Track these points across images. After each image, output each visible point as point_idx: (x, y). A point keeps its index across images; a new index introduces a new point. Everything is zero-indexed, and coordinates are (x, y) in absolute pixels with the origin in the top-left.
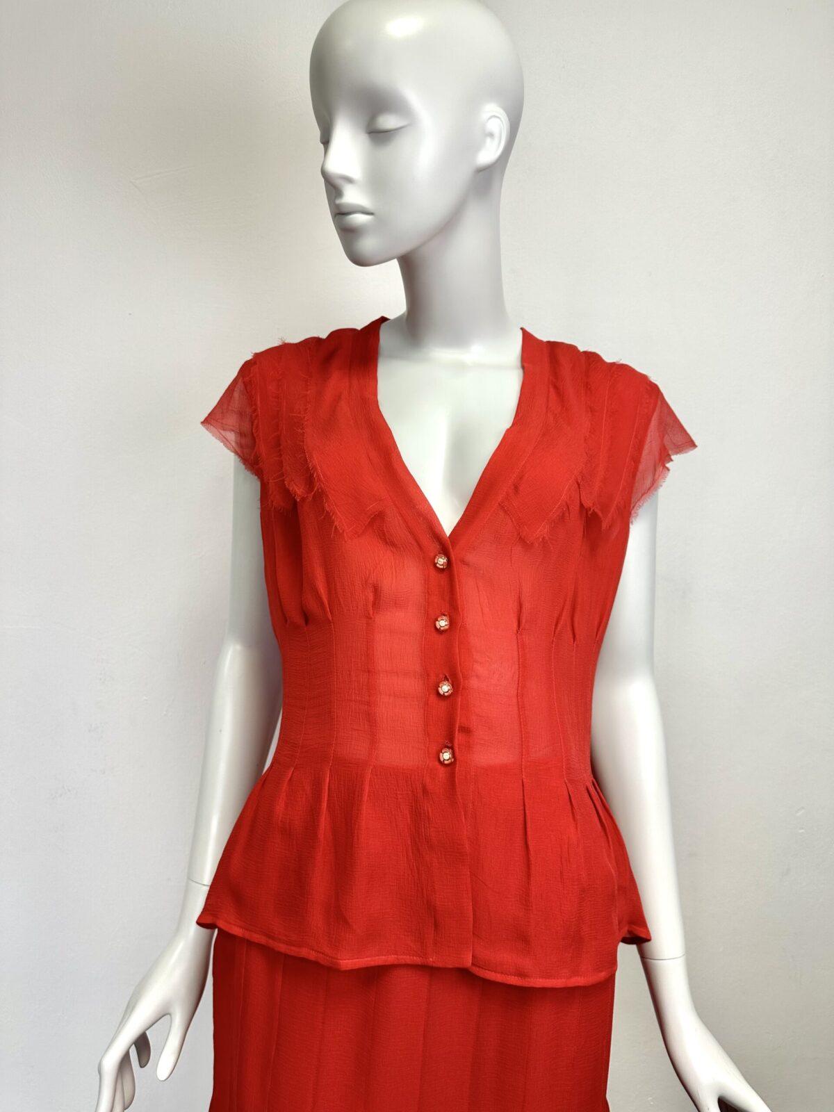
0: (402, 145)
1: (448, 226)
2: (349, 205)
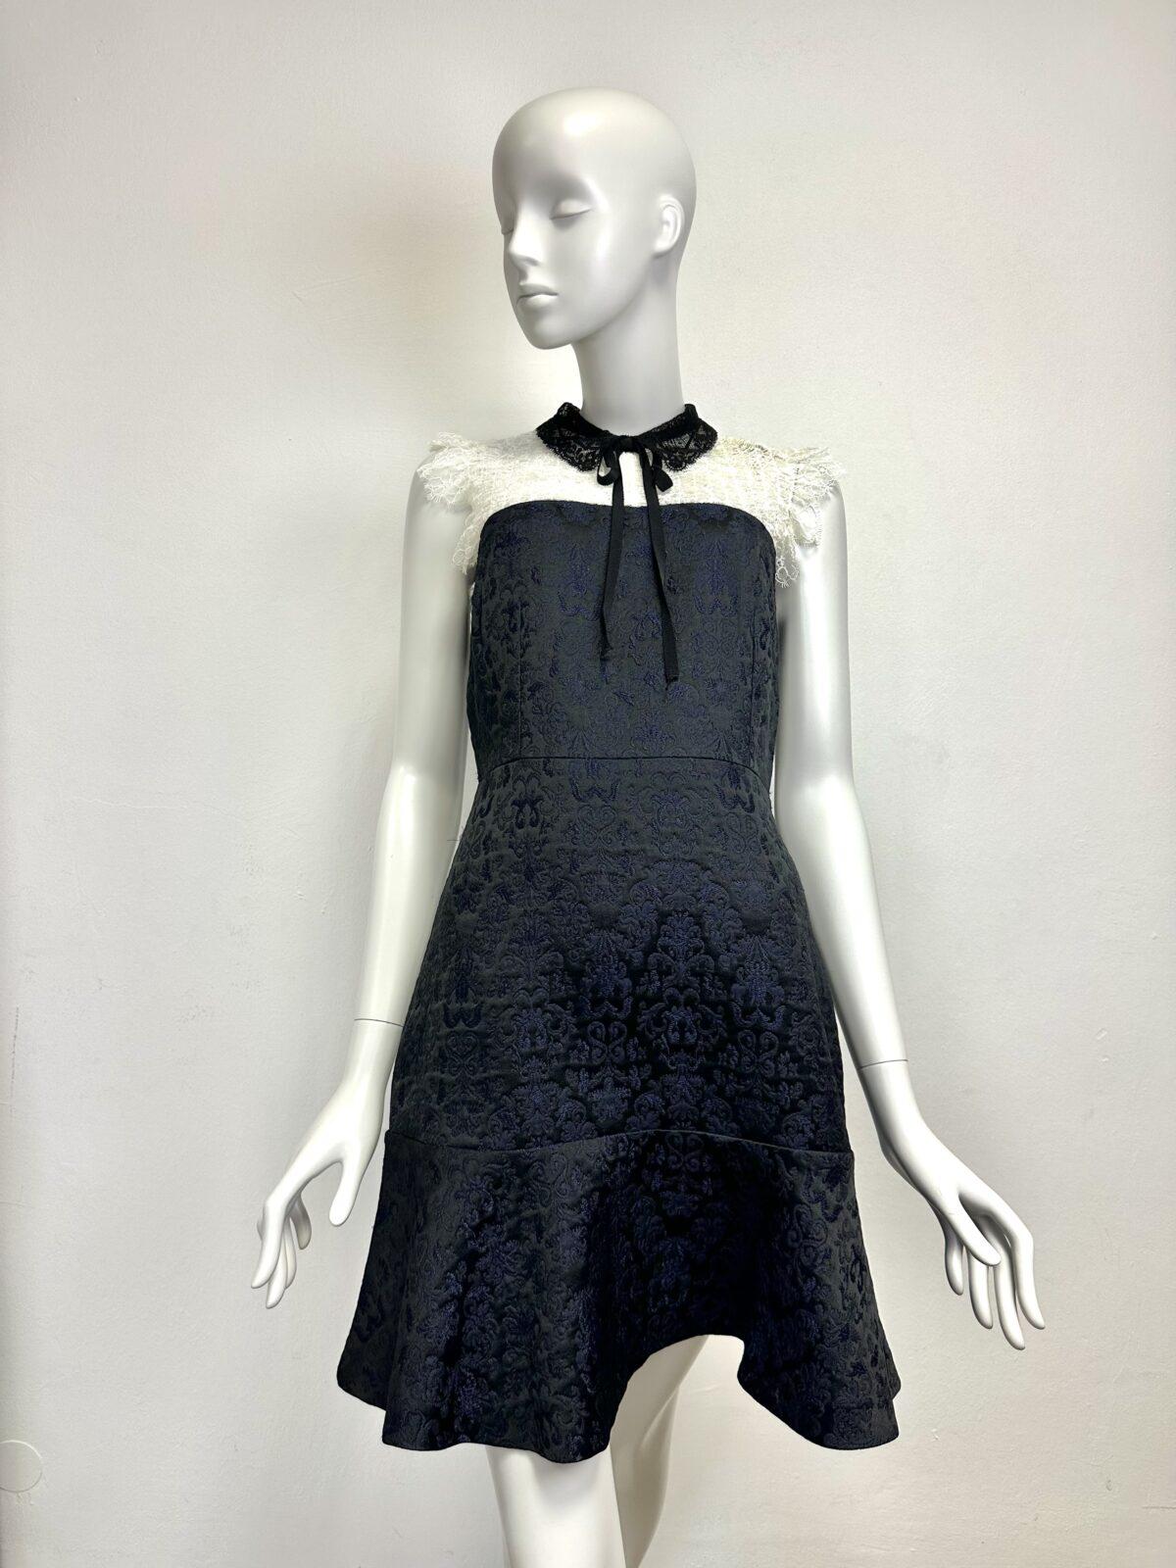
0: (581, 229)
1: (624, 311)
2: (530, 287)
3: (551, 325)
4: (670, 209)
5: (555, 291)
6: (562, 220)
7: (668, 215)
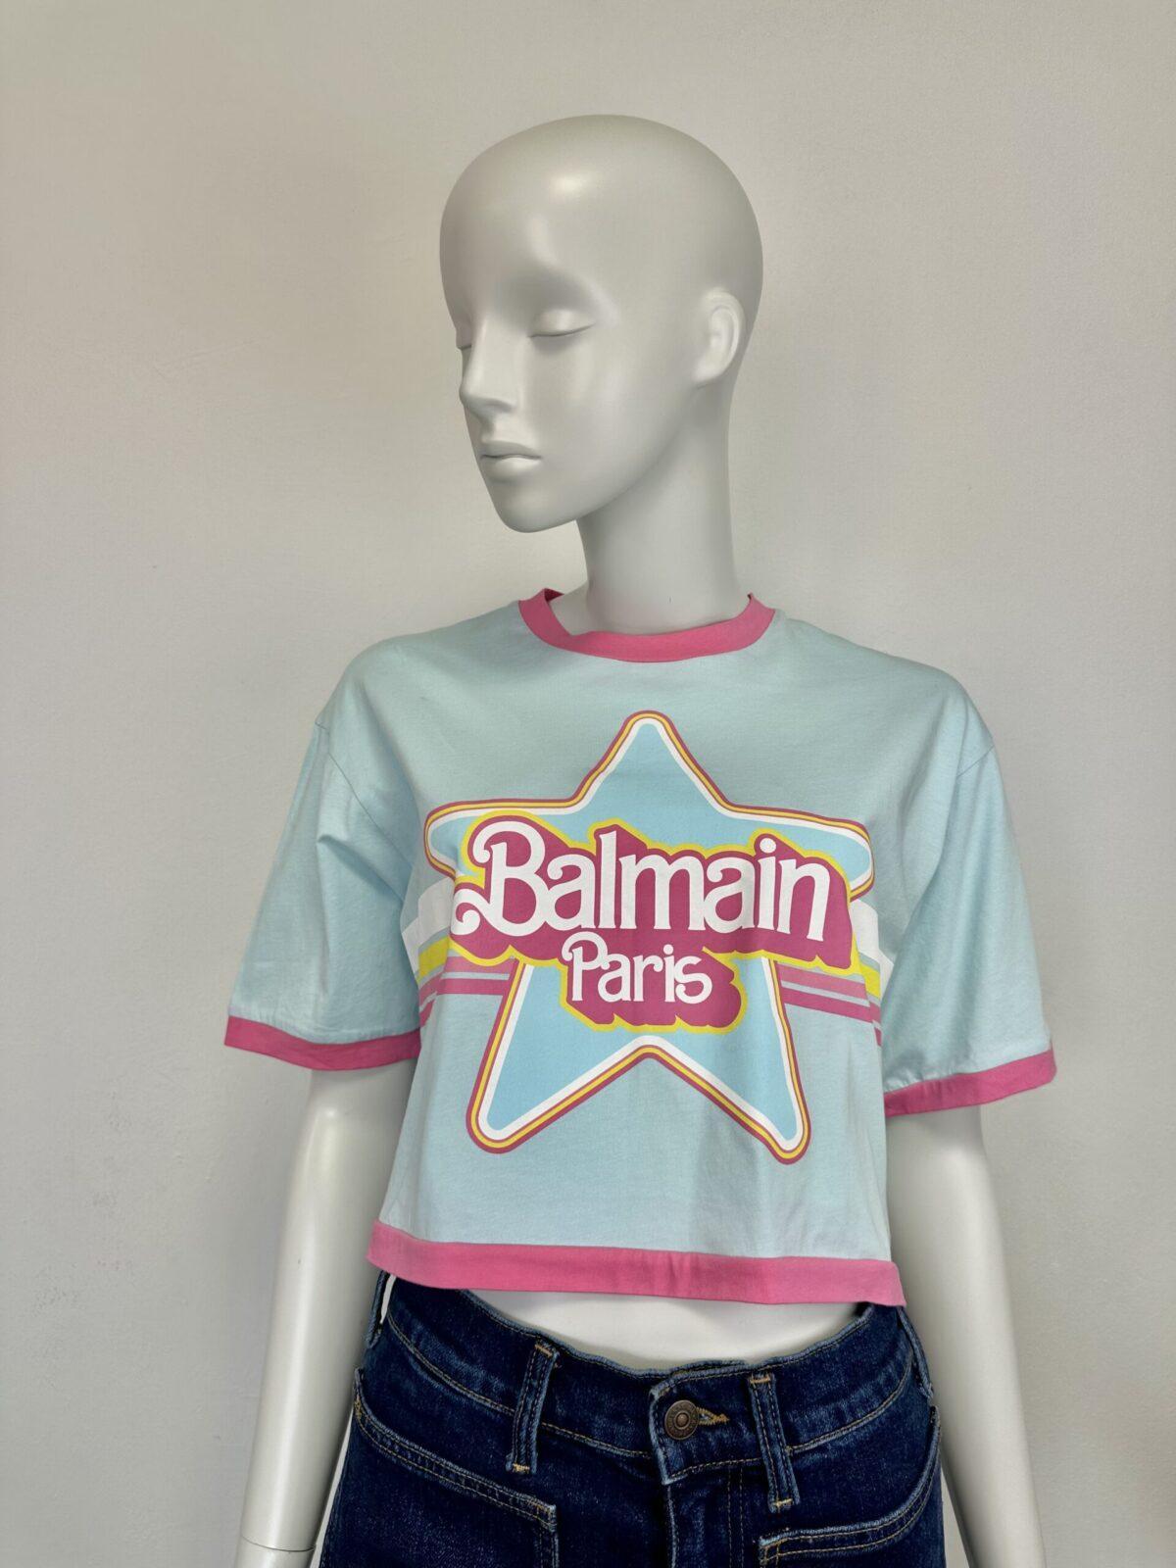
2: (502, 445)
3: (532, 502)
4: (720, 312)
5: (539, 454)
6: (549, 341)
7: (718, 323)
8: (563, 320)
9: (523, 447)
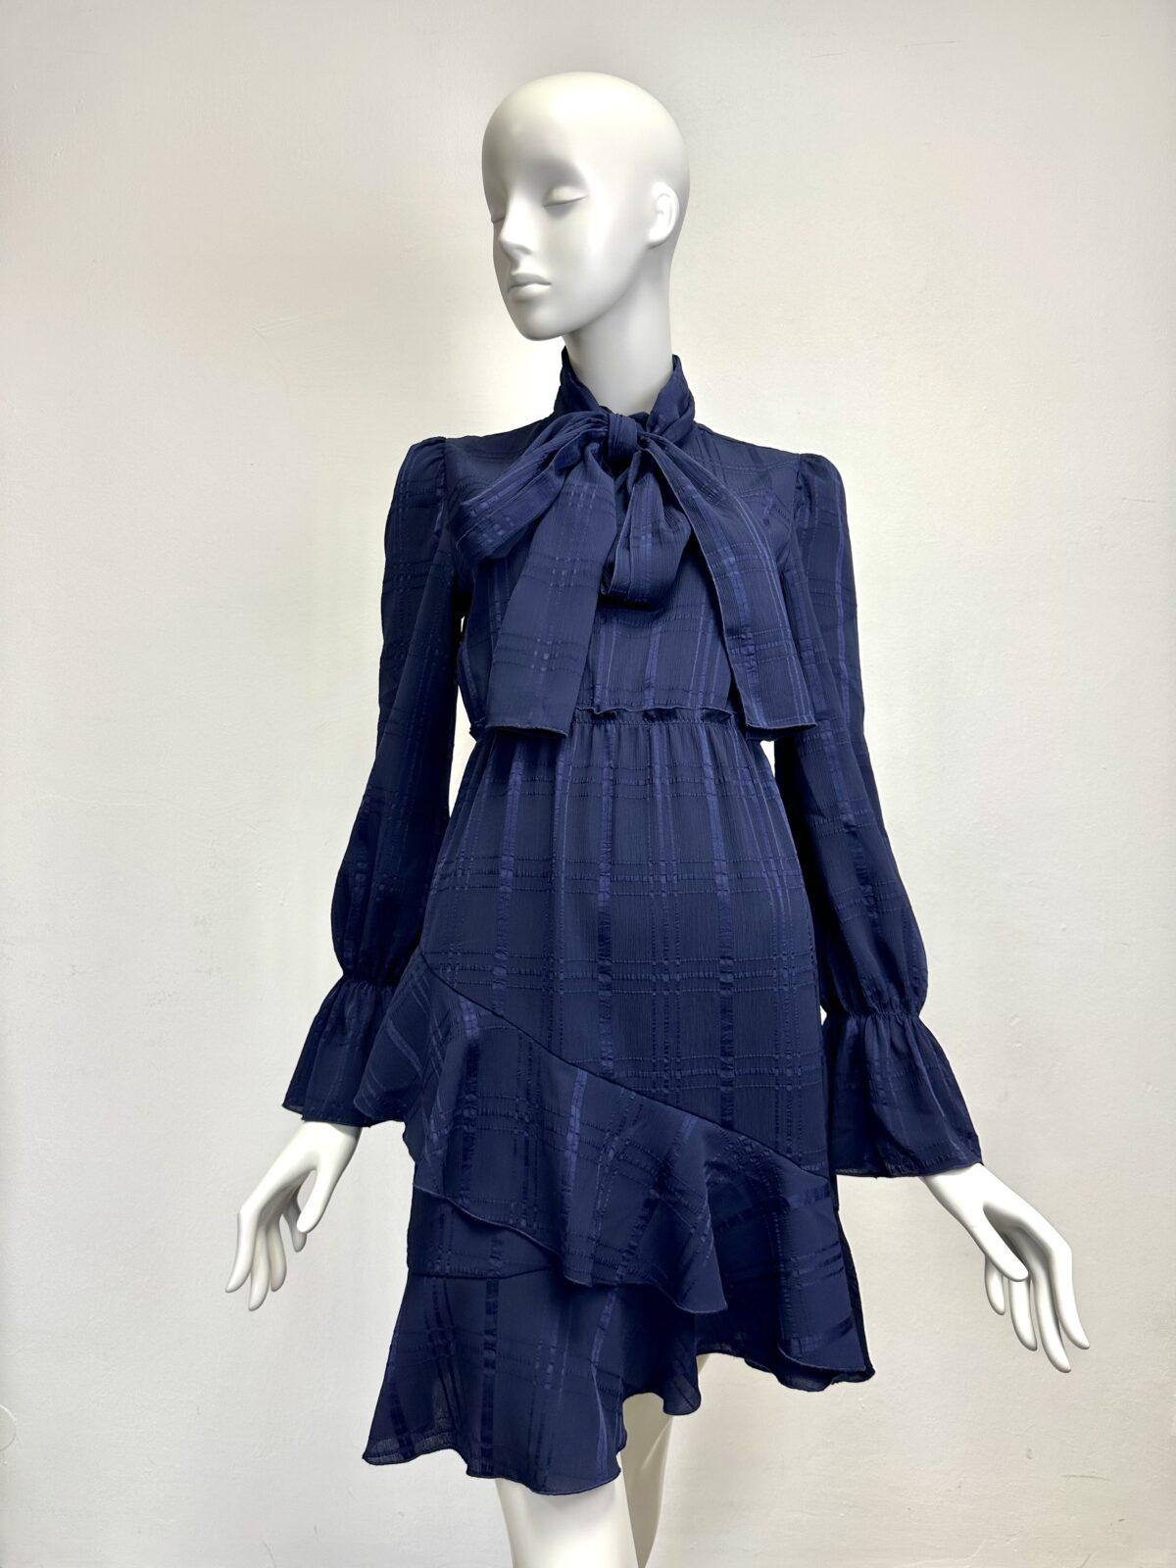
2: (522, 276)
5: (548, 281)
7: (663, 203)
8: (565, 193)
9: (540, 278)
